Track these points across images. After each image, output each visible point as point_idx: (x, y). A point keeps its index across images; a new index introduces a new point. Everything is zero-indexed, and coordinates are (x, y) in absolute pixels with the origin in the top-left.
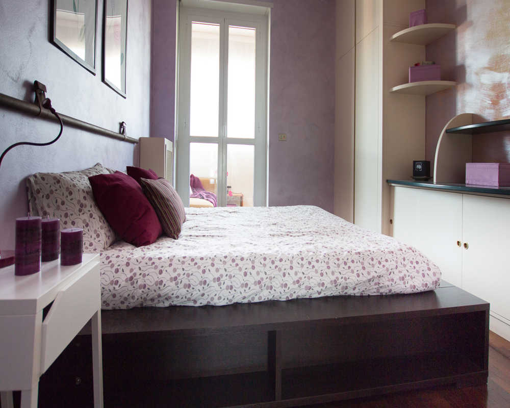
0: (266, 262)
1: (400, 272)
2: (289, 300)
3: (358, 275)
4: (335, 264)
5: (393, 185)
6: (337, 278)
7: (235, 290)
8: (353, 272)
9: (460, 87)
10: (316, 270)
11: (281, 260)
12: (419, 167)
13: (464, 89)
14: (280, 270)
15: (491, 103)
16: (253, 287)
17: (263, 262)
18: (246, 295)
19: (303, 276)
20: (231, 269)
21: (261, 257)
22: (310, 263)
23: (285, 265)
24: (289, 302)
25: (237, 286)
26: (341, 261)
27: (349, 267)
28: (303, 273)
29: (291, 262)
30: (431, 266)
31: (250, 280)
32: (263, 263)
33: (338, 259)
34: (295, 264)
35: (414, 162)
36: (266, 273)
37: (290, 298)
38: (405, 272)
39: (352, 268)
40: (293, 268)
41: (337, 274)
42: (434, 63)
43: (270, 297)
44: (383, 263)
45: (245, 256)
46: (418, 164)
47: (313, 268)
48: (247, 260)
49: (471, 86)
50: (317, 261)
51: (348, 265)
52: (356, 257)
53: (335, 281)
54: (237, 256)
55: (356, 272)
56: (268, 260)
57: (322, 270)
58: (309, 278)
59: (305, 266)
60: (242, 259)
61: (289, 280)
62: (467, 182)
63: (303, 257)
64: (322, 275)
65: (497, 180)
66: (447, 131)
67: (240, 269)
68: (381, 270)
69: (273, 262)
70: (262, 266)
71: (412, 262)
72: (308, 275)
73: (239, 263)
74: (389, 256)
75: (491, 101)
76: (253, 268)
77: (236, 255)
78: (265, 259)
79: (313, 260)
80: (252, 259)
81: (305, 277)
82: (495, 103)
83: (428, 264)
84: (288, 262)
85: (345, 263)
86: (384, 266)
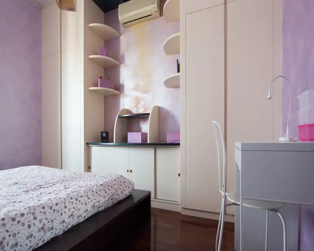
0: (45, 210)
1: (120, 189)
2: (66, 232)
3: (104, 197)
4: (92, 195)
5: (90, 145)
6: (95, 203)
7: (21, 245)
8: (101, 196)
9: (122, 95)
10: (82, 203)
11: (57, 204)
12: (104, 135)
13: (123, 97)
14: (58, 211)
15: (135, 105)
16: (38, 234)
17: (42, 210)
18: (31, 244)
19: (74, 210)
20: (13, 228)
21: (40, 207)
22: (77, 200)
23: (61, 207)
24: (65, 233)
25: (22, 240)
26: (95, 192)
27: (99, 194)
28: (74, 208)
29: (65, 203)
30: (131, 182)
31: (34, 229)
32: (42, 212)
33: (93, 192)
34: (67, 204)
35: (102, 132)
36: (47, 219)
37: (66, 230)
38: (122, 189)
39: (101, 194)
40: (66, 207)
41: (94, 201)
42: (109, 79)
43: (53, 236)
44: (114, 187)
45: (25, 212)
46: (104, 133)
47: (80, 202)
48: (28, 214)
49: (127, 96)
50: (81, 197)
51: (98, 193)
52: (101, 188)
53: (94, 205)
54: (16, 215)
55: (103, 196)
56: (46, 208)
57: (85, 202)
58: (79, 210)
59: (74, 203)
60: (22, 215)
61: (65, 217)
62: (128, 141)
63: (71, 196)
64: (86, 204)
65: (141, 139)
66: (119, 117)
67: (23, 224)
68: (113, 191)
69: (51, 208)
70: (43, 214)
71: (123, 183)
72: (78, 208)
73: (19, 220)
74: (115, 183)
75: (135, 104)
76: (35, 218)
77: (14, 214)
78: (44, 208)
79: (78, 197)
80: (32, 211)
81: (76, 210)
82: (136, 106)
83: (129, 182)
84: (62, 204)
85: (97, 193)
86: (114, 188)
